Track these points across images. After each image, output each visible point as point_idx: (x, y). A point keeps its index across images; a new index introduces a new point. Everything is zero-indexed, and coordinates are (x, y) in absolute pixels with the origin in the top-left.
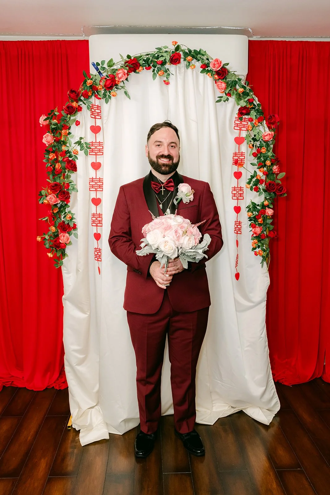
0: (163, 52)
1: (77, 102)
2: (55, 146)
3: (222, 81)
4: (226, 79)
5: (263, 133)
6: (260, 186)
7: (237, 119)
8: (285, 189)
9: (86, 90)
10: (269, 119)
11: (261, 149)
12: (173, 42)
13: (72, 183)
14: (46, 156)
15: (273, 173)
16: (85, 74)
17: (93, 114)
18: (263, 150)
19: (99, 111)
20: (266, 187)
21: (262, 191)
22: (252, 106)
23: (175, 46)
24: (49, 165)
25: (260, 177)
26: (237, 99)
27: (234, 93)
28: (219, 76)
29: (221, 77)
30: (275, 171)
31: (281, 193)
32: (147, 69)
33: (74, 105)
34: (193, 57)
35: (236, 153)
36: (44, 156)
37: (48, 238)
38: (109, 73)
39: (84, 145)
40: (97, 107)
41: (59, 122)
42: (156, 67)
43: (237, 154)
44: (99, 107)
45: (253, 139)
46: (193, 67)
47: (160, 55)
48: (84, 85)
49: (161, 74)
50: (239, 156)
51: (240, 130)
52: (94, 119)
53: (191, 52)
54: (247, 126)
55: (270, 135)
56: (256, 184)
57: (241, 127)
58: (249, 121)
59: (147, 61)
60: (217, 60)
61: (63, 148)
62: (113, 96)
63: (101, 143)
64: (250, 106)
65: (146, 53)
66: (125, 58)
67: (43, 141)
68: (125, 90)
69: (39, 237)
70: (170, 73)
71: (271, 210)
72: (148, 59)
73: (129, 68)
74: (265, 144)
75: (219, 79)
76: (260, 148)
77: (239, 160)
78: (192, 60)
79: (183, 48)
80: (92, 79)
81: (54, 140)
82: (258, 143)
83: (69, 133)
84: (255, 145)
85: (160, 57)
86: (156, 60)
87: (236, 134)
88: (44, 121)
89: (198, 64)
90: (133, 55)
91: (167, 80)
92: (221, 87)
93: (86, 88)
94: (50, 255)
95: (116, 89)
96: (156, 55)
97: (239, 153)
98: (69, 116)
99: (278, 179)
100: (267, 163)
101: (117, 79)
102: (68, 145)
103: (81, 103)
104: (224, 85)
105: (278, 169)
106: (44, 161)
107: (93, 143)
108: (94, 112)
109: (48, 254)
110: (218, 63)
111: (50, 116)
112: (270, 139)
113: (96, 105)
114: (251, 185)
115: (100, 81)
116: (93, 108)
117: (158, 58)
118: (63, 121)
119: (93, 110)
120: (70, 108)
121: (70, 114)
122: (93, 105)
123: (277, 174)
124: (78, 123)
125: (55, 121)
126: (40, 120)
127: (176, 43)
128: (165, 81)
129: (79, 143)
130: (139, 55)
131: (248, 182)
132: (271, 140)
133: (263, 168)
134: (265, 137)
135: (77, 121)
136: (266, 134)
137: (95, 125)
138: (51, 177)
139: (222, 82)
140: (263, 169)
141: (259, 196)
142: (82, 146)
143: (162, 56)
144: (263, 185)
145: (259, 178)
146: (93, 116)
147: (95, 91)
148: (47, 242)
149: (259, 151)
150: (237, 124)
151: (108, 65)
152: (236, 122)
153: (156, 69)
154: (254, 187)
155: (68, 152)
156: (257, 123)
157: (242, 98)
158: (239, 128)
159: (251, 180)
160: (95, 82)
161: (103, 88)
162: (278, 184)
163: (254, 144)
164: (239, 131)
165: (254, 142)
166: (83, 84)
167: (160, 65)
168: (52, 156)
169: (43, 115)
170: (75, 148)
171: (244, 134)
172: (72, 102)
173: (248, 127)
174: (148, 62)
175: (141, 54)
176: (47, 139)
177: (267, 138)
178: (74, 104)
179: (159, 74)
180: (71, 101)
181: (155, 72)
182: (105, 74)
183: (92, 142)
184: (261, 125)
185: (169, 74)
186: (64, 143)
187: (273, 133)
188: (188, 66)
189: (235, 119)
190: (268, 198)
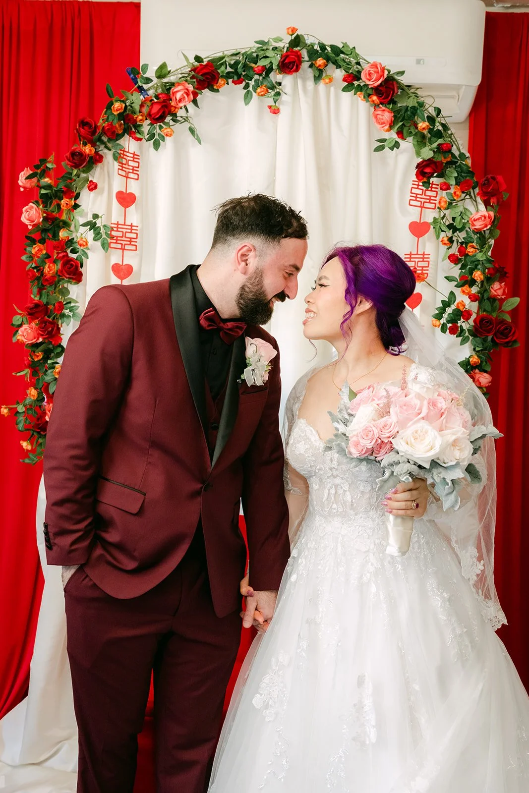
0: (267, 49)
1: (94, 145)
2: (45, 230)
3: (384, 108)
4: (395, 103)
5: (472, 214)
6: (463, 325)
7: (416, 185)
8: (514, 333)
9: (112, 123)
10: (484, 184)
11: (466, 247)
12: (288, 29)
13: (72, 305)
14: (28, 249)
15: (493, 299)
16: (109, 90)
17: (124, 169)
18: (470, 250)
19: (136, 165)
20: (474, 327)
21: (467, 334)
22: (449, 160)
23: (292, 35)
24: (34, 265)
25: (464, 306)
26: (418, 144)
27: (411, 132)
28: (381, 97)
29: (384, 99)
30: (496, 294)
31: (506, 340)
32: (235, 84)
33: (87, 151)
34: (328, 59)
35: (411, 254)
36: (25, 249)
37: (24, 410)
38: (160, 91)
39: (102, 231)
40: (132, 155)
41: (56, 184)
42: (253, 80)
43: (412, 256)
44: (135, 156)
45: (450, 226)
46: (327, 81)
47: (261, 54)
48: (109, 111)
49: (262, 93)
50: (417, 260)
51: (422, 207)
52: (126, 178)
53: (326, 49)
54: (436, 200)
55: (485, 217)
56: (453, 320)
57: (423, 201)
58: (441, 189)
59: (234, 66)
60: (375, 66)
61: (60, 234)
62: (167, 135)
63: (133, 228)
64: (445, 158)
65: (234, 52)
66: (192, 60)
67: (22, 219)
68: (189, 125)
69: (5, 408)
70: (280, 91)
71: (485, 375)
72: (237, 63)
73: (199, 82)
74: (476, 236)
75: (382, 103)
76: (464, 245)
77: (418, 268)
78: (326, 66)
79: (309, 41)
80: (124, 102)
81: (44, 217)
82: (462, 235)
83: (76, 206)
84: (454, 238)
85: (260, 59)
86: (253, 65)
87: (414, 215)
88: (26, 179)
89: (339, 74)
90: (207, 55)
91: (274, 104)
92: (383, 119)
93: (110, 119)
94: (25, 445)
95: (172, 123)
96: (255, 55)
97: (417, 254)
98: (75, 172)
99: (503, 311)
100: (476, 275)
101: (173, 103)
102: (72, 228)
103: (102, 147)
104: (387, 116)
105: (504, 290)
106: (24, 258)
107: (119, 226)
108: (126, 164)
109: (21, 442)
110: (376, 70)
111: (40, 171)
112: (486, 226)
113: (130, 151)
114: (443, 321)
115: (142, 106)
116: (125, 157)
117: (256, 60)
118: (64, 181)
119: (124, 161)
120: (76, 155)
121: (75, 168)
122: (124, 151)
123: (502, 301)
124: (93, 187)
125: (46, 180)
126: (20, 178)
127: (294, 30)
128: (270, 107)
129: (92, 226)
130: (221, 54)
131: (437, 315)
132: (488, 227)
133: (471, 286)
134: (475, 223)
135: (91, 181)
136: (477, 217)
137: (125, 191)
138: (35, 290)
139: (384, 110)
140: (468, 289)
141: (461, 345)
142: (97, 232)
143: (266, 57)
144: (471, 321)
145: (461, 308)
146: (123, 173)
147: (131, 126)
148: (21, 418)
149: (462, 251)
150: (415, 195)
151: (158, 74)
152: (414, 191)
153: (252, 83)
154: (449, 325)
155: (71, 242)
156: (458, 193)
157: (427, 143)
158: (420, 203)
159: (442, 310)
160: (131, 107)
161: (146, 119)
162: (503, 322)
163: (452, 237)
164: (420, 209)
165: (453, 233)
166: (106, 111)
167: (260, 75)
168: (37, 249)
169: (26, 169)
170: (84, 235)
171: (430, 216)
172: (85, 144)
173: (440, 202)
174: (236, 69)
175: (223, 53)
176: (31, 214)
177: (478, 225)
178: (88, 149)
179: (259, 93)
180: (83, 144)
181: (250, 88)
182: (151, 93)
183: (118, 224)
184: (468, 197)
185: (278, 94)
186: (66, 225)
187: (492, 214)
188: (318, 78)
189: (413, 184)
190: (479, 349)
